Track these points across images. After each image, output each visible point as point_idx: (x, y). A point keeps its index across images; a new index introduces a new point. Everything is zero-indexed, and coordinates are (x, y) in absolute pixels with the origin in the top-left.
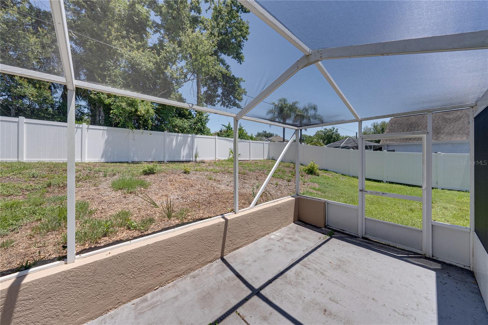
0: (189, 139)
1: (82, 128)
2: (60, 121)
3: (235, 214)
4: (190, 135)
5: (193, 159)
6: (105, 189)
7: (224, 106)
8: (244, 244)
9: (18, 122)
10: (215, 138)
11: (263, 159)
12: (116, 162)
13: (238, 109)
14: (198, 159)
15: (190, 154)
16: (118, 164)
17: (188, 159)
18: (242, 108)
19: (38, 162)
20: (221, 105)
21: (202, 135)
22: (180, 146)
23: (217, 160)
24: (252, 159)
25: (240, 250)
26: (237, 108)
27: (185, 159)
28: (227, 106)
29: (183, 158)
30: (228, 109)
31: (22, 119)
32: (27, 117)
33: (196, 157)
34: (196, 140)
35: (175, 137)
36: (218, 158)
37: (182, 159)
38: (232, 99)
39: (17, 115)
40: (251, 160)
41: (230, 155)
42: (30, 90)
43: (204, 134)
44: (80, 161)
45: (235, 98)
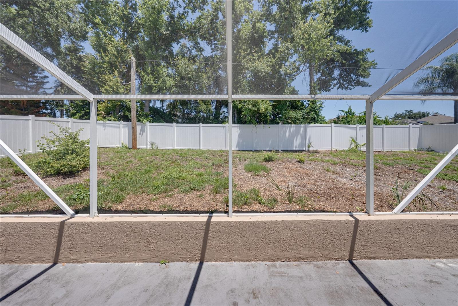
0: (302, 129)
1: (226, 127)
2: (215, 124)
3: (369, 215)
4: (303, 125)
5: (305, 149)
6: (241, 170)
7: (342, 89)
8: (384, 257)
9: (199, 127)
10: (331, 127)
11: (408, 150)
12: (245, 151)
13: (363, 87)
14: (311, 149)
15: (303, 144)
16: (247, 152)
17: (301, 149)
18: (369, 85)
19: (207, 150)
20: (338, 88)
21: (315, 124)
22: (293, 136)
23: (333, 150)
24: (386, 149)
25: (377, 261)
26: (361, 87)
27: (297, 149)
28: (347, 88)
29: (296, 147)
30: (348, 91)
31: (201, 124)
32: (203, 123)
33: (309, 147)
34: (308, 129)
35: (288, 128)
36: (335, 148)
37: (294, 149)
38: (354, 77)
39: (198, 123)
40: (384, 151)
41: (351, 144)
42: (203, 107)
43: (317, 122)
44: (225, 150)
45: (358, 75)
